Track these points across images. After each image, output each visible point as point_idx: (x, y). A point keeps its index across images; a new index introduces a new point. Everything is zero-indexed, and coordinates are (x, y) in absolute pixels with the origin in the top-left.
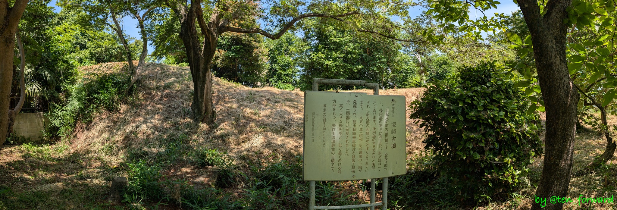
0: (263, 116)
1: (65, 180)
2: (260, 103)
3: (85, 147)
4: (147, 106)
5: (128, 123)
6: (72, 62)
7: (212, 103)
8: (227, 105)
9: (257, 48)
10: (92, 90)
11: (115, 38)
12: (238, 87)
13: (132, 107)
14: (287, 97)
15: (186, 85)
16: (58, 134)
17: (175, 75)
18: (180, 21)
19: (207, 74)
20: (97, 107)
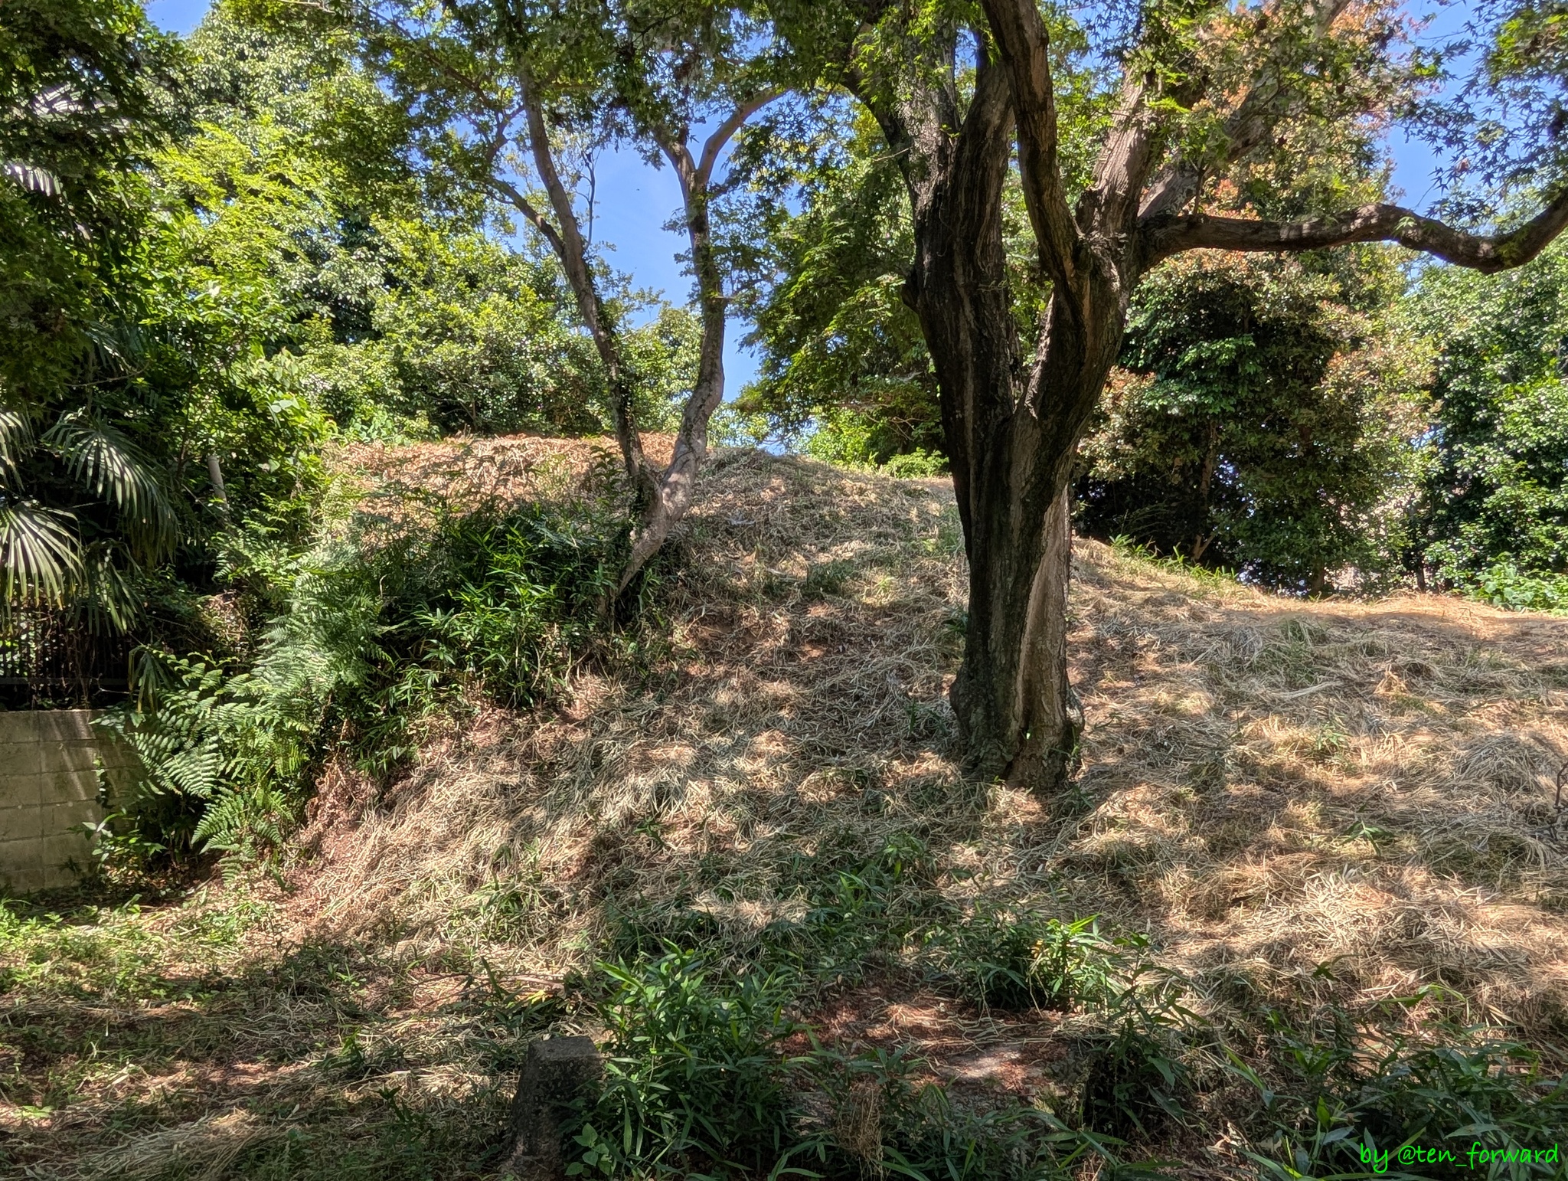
0: (1379, 769)
1: (262, 1090)
2: (1354, 689)
3: (372, 907)
4: (711, 683)
5: (612, 776)
6: (285, 404)
7: (1064, 677)
8: (1145, 696)
9: (1356, 342)
10: (411, 585)
11: (544, 287)
12: (1213, 594)
13: (639, 687)
14: (1553, 661)
15: (929, 581)
16: (202, 842)
17: (866, 523)
18: (914, 197)
19: (1049, 517)
20: (445, 681)
